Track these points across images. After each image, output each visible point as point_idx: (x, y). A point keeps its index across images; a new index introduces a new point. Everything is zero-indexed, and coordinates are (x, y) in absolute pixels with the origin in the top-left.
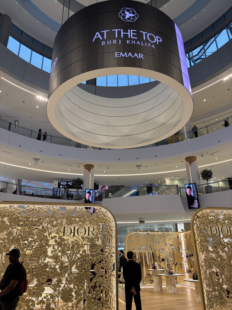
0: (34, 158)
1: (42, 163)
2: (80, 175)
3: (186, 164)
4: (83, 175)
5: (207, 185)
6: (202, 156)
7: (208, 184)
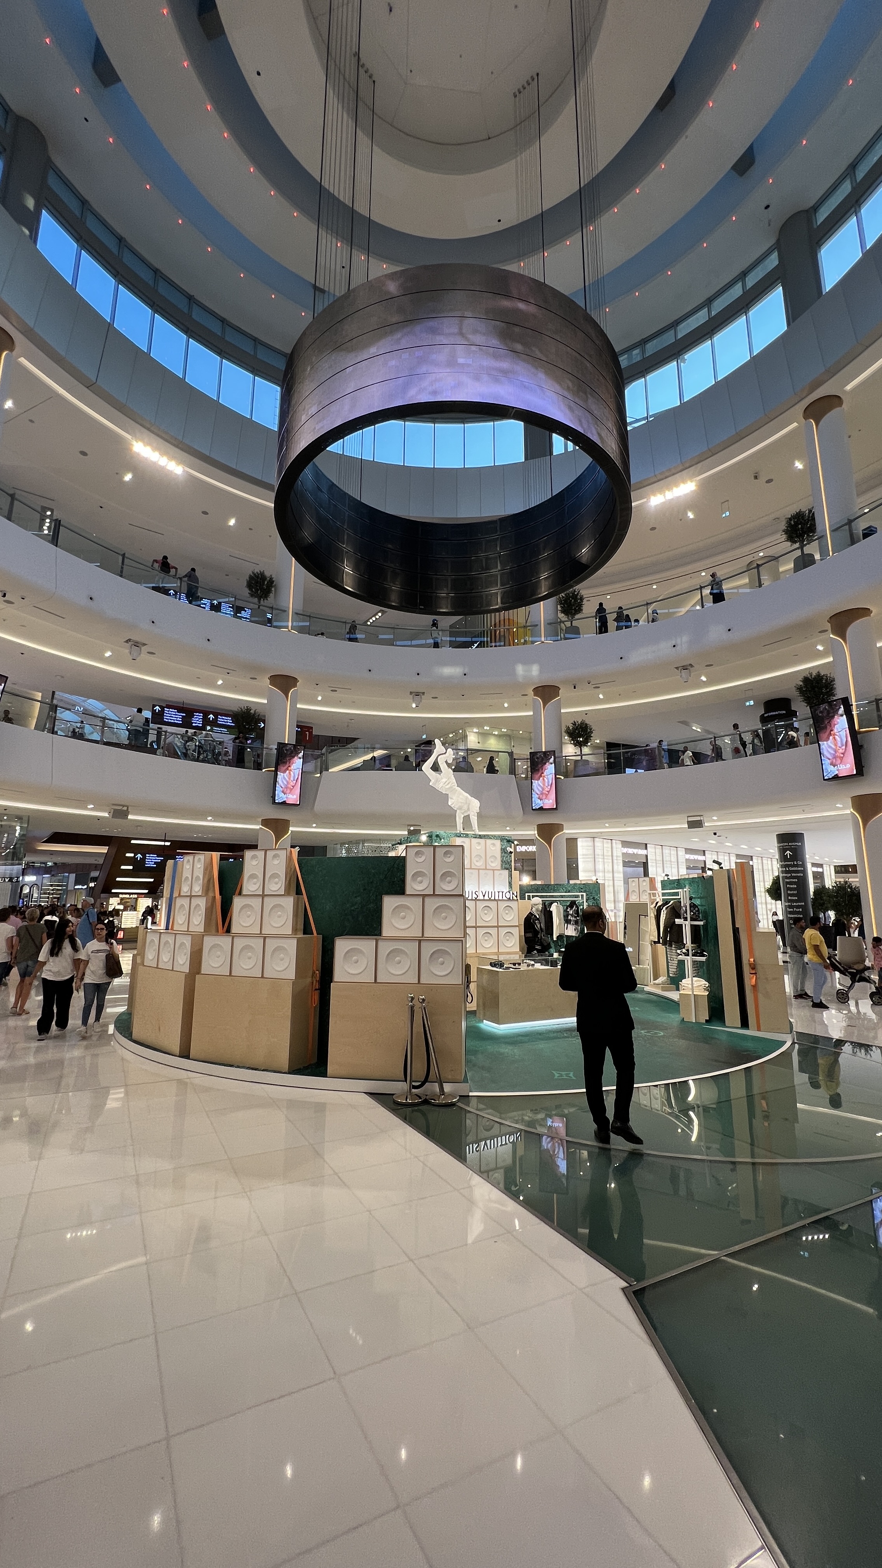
0: (128, 641)
1: (151, 657)
2: (256, 700)
3: (534, 701)
4: (265, 701)
5: (579, 758)
6: (575, 688)
7: (581, 755)
